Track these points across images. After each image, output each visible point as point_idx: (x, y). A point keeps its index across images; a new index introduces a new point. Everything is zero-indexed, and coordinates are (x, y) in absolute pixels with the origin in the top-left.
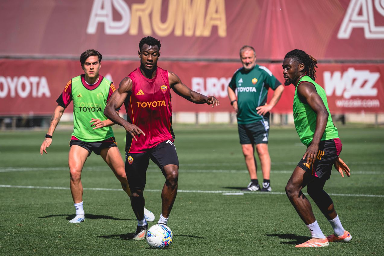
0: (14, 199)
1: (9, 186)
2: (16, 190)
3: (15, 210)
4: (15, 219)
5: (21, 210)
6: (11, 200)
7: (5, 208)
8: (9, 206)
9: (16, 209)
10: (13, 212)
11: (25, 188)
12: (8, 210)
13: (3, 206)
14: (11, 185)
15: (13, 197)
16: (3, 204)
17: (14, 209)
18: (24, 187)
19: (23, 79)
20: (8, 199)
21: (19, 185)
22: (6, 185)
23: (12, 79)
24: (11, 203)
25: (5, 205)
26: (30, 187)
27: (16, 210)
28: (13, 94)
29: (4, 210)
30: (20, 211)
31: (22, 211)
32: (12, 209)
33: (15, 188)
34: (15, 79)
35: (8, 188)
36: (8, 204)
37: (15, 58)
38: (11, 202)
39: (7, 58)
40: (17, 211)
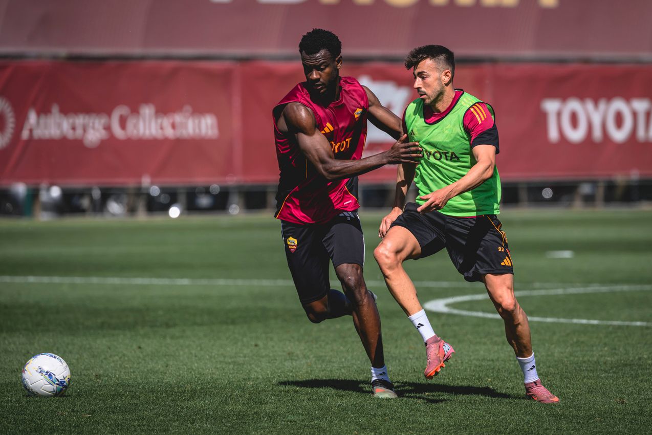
0: (606, 349)
1: (595, 322)
2: (611, 329)
3: (609, 370)
4: (610, 388)
5: (622, 370)
6: (601, 351)
7: (590, 367)
8: (597, 362)
9: (612, 368)
10: (606, 374)
11: (628, 326)
12: (597, 370)
13: (584, 362)
14: (600, 320)
15: (605, 344)
16: (586, 359)
17: (607, 369)
18: (627, 323)
19: (619, 105)
20: (595, 348)
21: (617, 320)
22: (589, 319)
23: (596, 103)
24: (602, 356)
25: (589, 361)
26: (638, 323)
27: (611, 371)
28: (597, 134)
29: (587, 370)
30: (620, 372)
31: (624, 374)
32: (602, 368)
33: (608, 326)
34: (602, 105)
35: (593, 326)
36: (595, 359)
37: (603, 62)
38: (601, 353)
40: (614, 373)
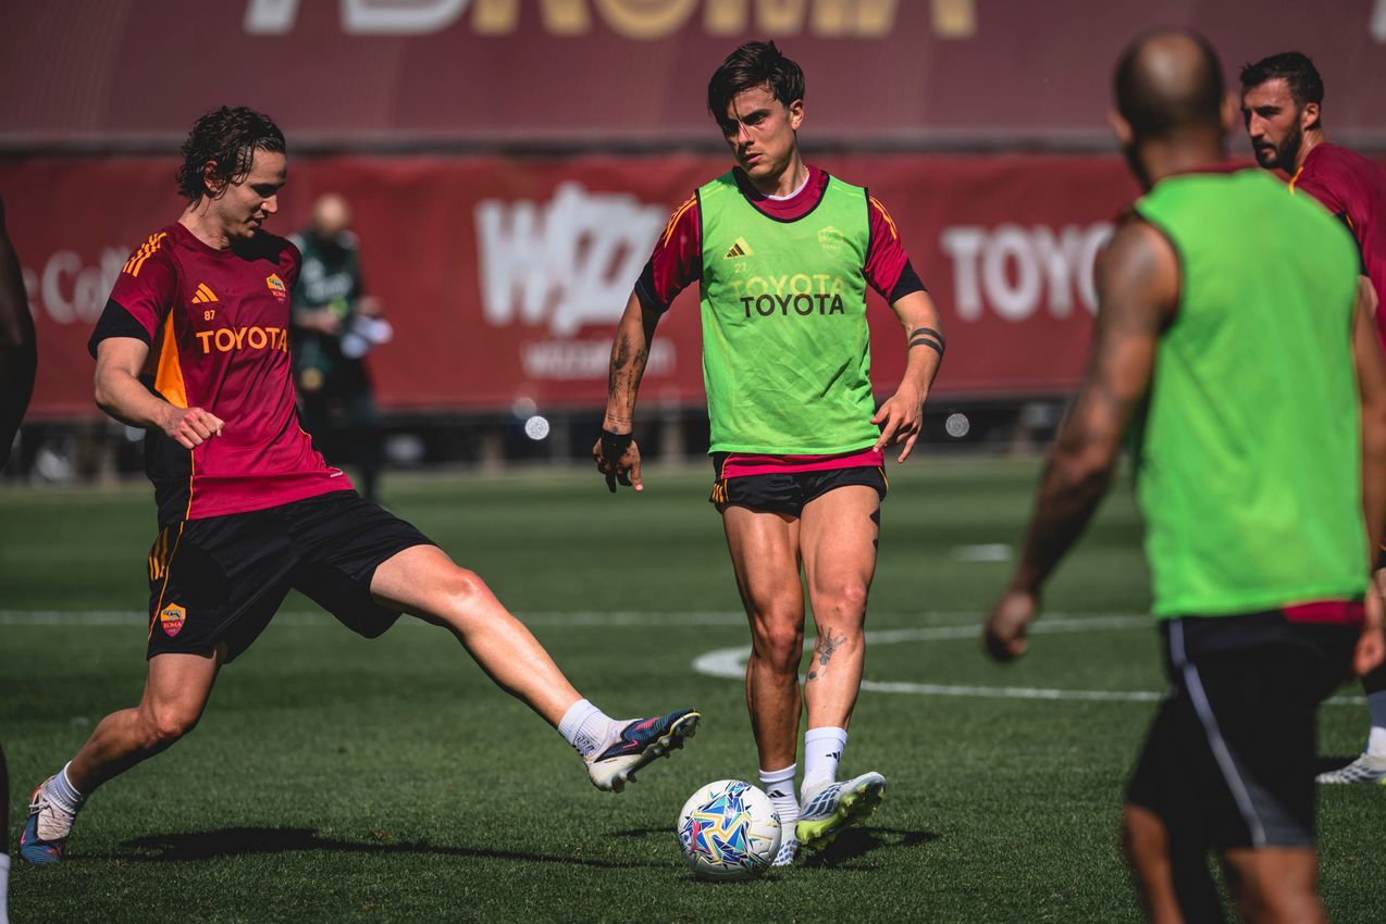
0: (1074, 749)
1: (1052, 694)
2: (1085, 708)
3: (1081, 793)
4: (1081, 832)
5: (1106, 793)
6: (1065, 753)
7: (1040, 787)
8: (1054, 778)
9: (1085, 789)
10: (1074, 802)
11: (1121, 703)
12: (1053, 794)
13: (1028, 778)
14: (1062, 689)
15: (1073, 741)
16: (1030, 771)
17: (1075, 791)
18: (1118, 695)
20: (1050, 749)
21: (1098, 689)
22: (1038, 687)
23: (1058, 235)
24: (1065, 765)
25: (1038, 774)
27: (1083, 797)
29: (1032, 794)
30: (1103, 797)
31: (1111, 801)
32: (1066, 790)
33: (1079, 703)
35: (1047, 701)
36: (1051, 770)
38: (1062, 759)
39: (1033, 147)
40: (1090, 799)
